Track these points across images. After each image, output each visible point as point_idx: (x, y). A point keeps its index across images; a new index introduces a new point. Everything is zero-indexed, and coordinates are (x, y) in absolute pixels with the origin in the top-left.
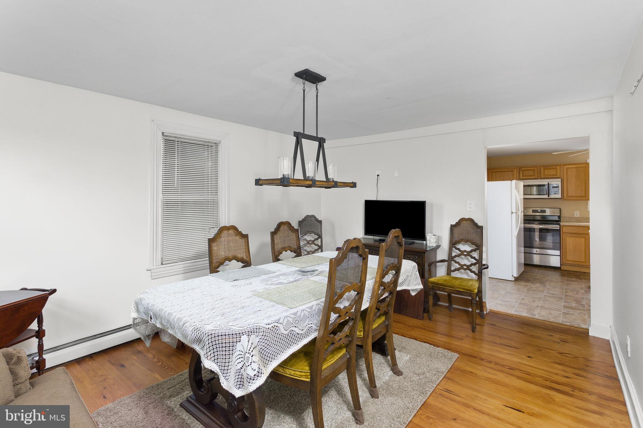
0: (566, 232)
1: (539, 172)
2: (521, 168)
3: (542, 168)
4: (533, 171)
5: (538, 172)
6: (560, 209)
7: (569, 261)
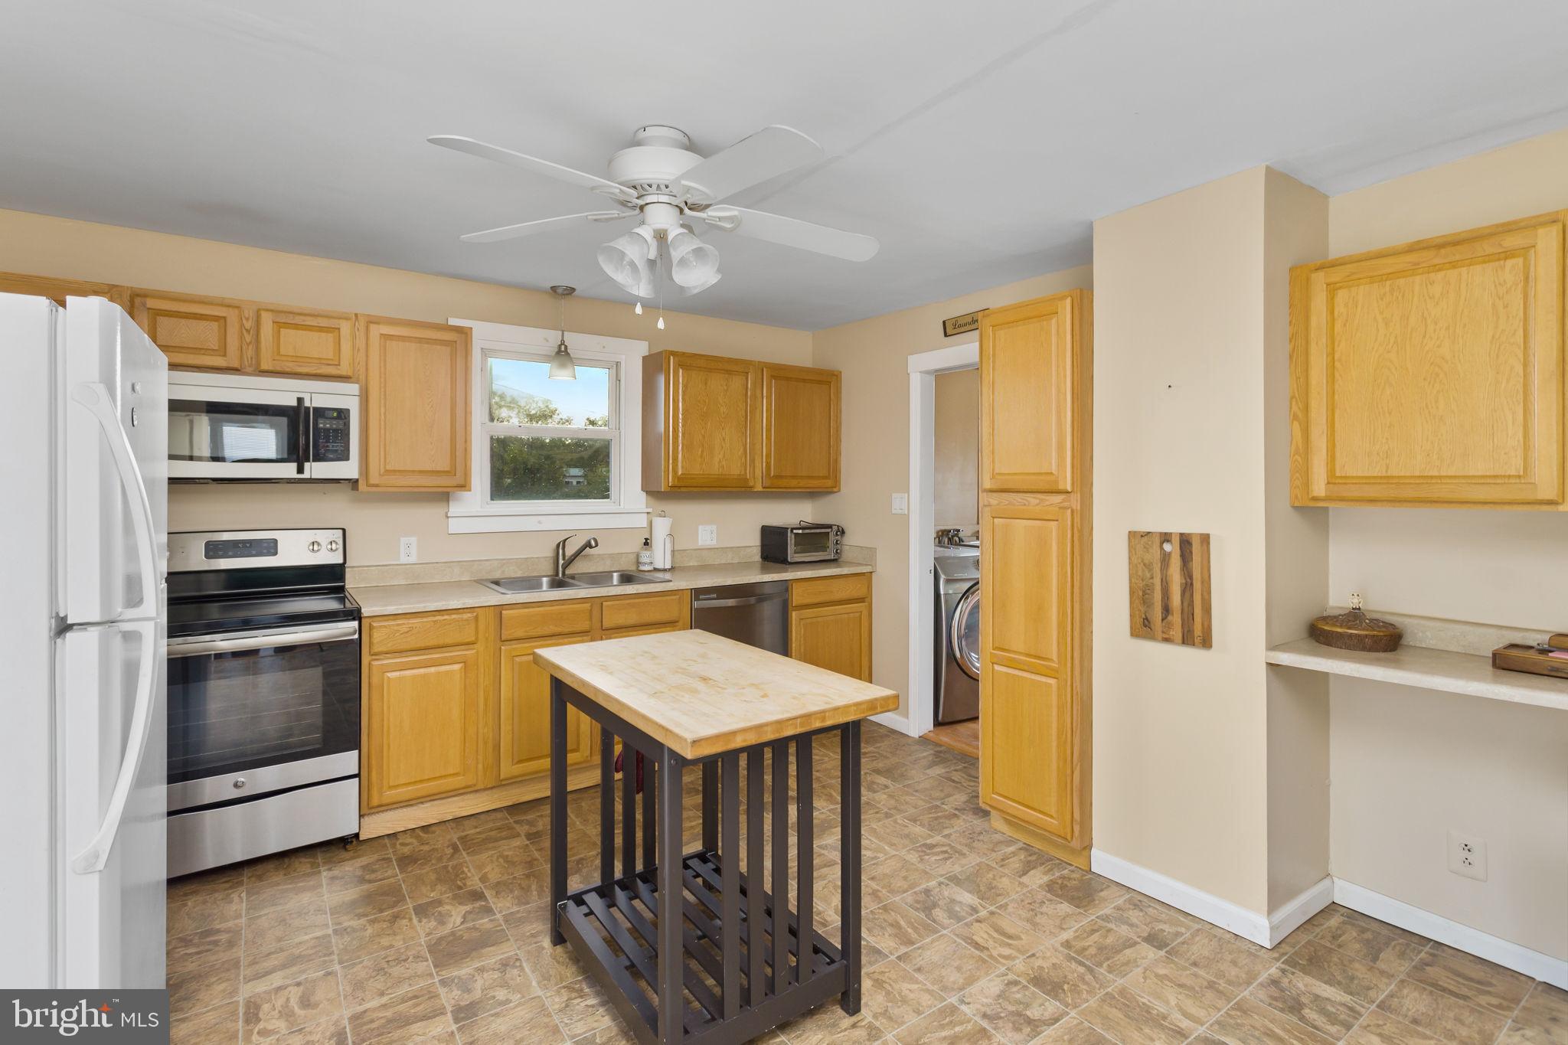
0: (389, 646)
1: (248, 338)
2: (145, 296)
3: (267, 319)
4: (215, 325)
5: (241, 337)
6: (344, 530)
7: (398, 786)
